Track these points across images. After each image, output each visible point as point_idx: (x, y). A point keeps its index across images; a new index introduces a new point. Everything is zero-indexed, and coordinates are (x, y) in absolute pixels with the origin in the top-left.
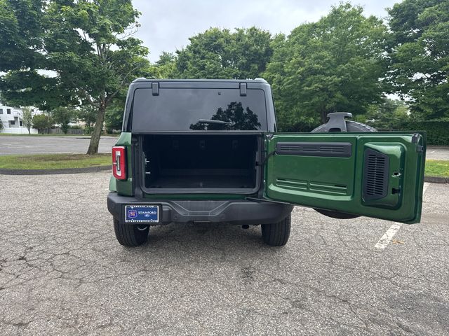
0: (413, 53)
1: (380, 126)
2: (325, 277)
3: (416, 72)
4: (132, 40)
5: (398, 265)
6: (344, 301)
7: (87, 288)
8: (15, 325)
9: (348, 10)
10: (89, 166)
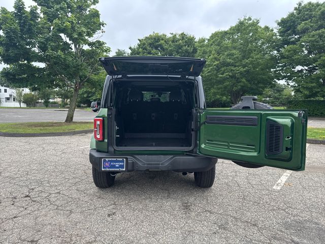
0: (295, 52)
1: (273, 102)
2: (240, 208)
3: (298, 65)
4: (99, 42)
5: (290, 200)
6: (254, 225)
7: (76, 217)
8: (28, 242)
9: (250, 22)
10: (67, 131)
